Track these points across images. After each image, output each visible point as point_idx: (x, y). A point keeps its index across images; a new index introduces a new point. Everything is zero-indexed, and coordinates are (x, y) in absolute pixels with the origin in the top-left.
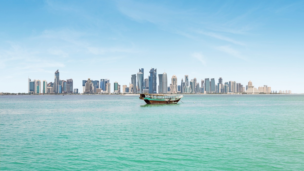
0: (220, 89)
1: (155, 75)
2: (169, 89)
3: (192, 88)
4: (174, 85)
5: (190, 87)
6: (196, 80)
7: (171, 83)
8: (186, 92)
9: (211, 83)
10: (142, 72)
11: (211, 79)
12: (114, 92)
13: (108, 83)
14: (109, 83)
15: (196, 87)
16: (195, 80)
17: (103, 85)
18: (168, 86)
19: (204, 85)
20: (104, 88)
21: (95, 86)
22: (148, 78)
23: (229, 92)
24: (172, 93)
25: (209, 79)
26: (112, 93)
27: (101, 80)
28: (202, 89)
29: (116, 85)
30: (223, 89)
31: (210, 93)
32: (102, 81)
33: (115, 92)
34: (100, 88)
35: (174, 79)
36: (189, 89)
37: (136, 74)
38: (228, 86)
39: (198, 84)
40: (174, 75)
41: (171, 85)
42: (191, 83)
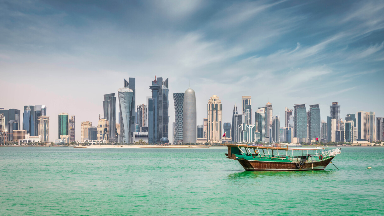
0: (334, 132)
1: (164, 95)
2: (201, 132)
3: (260, 130)
4: (215, 122)
5: (255, 127)
6: (271, 108)
7: (206, 118)
8: (244, 141)
9: (309, 116)
10: (130, 88)
11: (311, 106)
12: (59, 138)
13: (43, 116)
14: (45, 115)
15: (270, 128)
16: (268, 109)
17: (30, 121)
18: (197, 125)
19: (291, 122)
20: (32, 129)
21: (9, 124)
22: (146, 103)
23: (358, 140)
24: (209, 141)
25: (304, 105)
26: (53, 142)
27: (25, 107)
28: (288, 132)
29: (64, 120)
30: (342, 132)
31: (307, 142)
32: (29, 109)
33: (61, 140)
34: (24, 129)
35: (213, 105)
36: (253, 133)
37: (114, 94)
38: (355, 126)
39: (277, 120)
40: (215, 96)
41: (206, 122)
42: (258, 116)
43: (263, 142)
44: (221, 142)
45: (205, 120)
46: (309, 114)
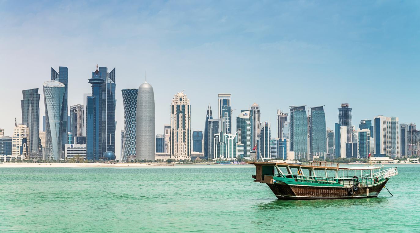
0: (345, 145)
1: (109, 91)
2: (160, 145)
3: (244, 141)
4: (181, 130)
5: (237, 137)
6: (259, 111)
7: (168, 124)
8: (222, 157)
9: (311, 123)
10: (61, 81)
11: (312, 109)
15: (257, 139)
16: (254, 112)
18: (156, 135)
19: (286, 130)
22: (83, 103)
23: (376, 156)
24: (173, 157)
25: (303, 108)
28: (282, 144)
30: (355, 145)
31: (308, 158)
35: (178, 106)
36: (235, 145)
37: (38, 89)
38: (372, 136)
39: (266, 128)
40: (181, 95)
41: (167, 130)
42: (241, 123)
43: (247, 158)
44: (189, 158)
45: (166, 127)
46: (310, 119)
